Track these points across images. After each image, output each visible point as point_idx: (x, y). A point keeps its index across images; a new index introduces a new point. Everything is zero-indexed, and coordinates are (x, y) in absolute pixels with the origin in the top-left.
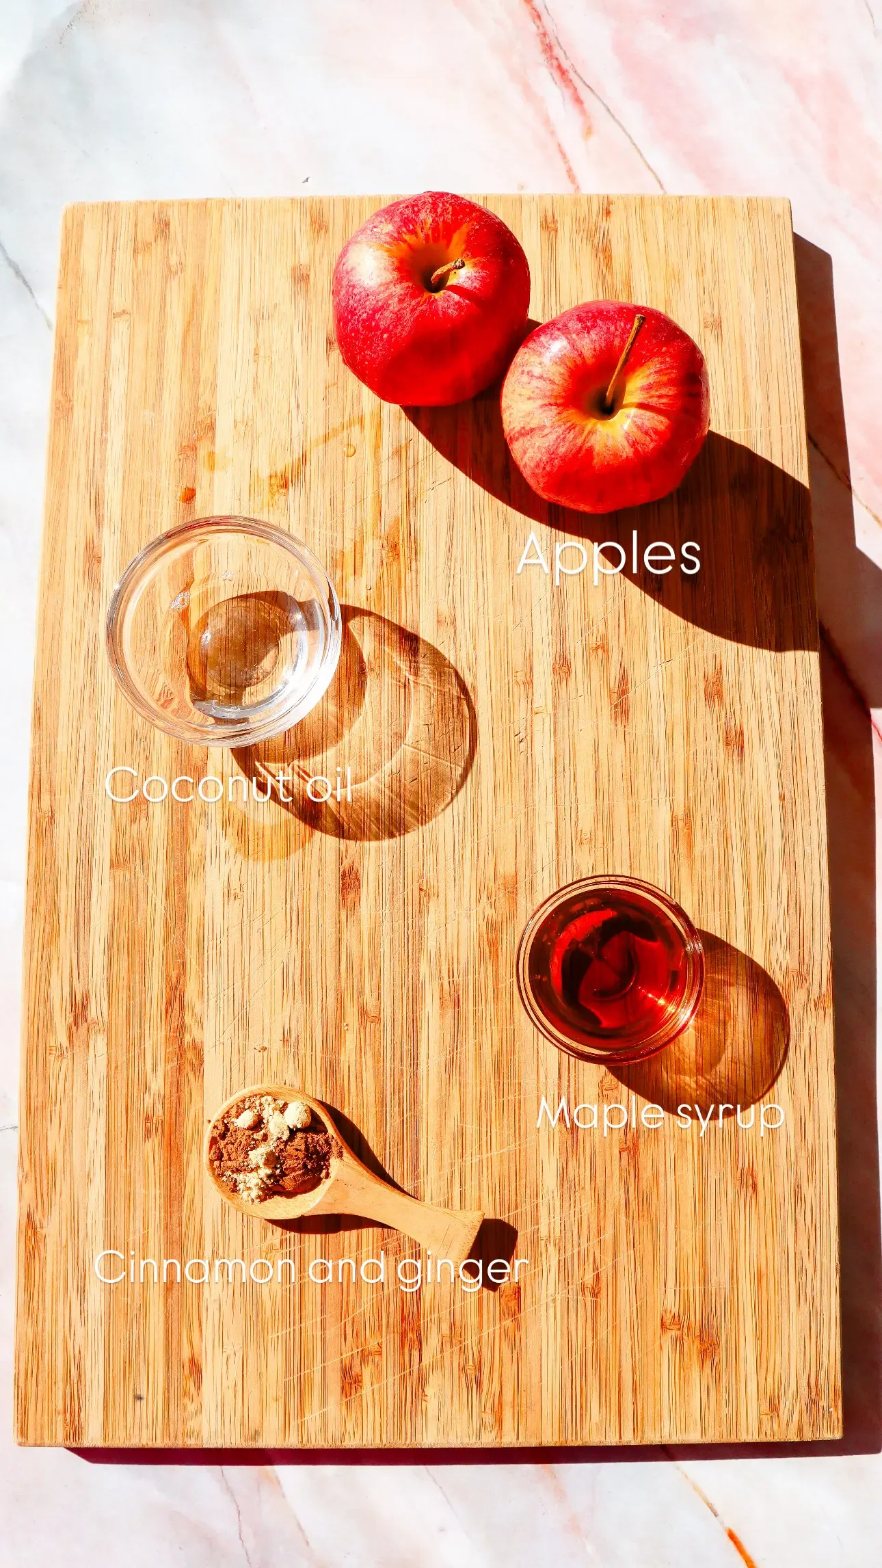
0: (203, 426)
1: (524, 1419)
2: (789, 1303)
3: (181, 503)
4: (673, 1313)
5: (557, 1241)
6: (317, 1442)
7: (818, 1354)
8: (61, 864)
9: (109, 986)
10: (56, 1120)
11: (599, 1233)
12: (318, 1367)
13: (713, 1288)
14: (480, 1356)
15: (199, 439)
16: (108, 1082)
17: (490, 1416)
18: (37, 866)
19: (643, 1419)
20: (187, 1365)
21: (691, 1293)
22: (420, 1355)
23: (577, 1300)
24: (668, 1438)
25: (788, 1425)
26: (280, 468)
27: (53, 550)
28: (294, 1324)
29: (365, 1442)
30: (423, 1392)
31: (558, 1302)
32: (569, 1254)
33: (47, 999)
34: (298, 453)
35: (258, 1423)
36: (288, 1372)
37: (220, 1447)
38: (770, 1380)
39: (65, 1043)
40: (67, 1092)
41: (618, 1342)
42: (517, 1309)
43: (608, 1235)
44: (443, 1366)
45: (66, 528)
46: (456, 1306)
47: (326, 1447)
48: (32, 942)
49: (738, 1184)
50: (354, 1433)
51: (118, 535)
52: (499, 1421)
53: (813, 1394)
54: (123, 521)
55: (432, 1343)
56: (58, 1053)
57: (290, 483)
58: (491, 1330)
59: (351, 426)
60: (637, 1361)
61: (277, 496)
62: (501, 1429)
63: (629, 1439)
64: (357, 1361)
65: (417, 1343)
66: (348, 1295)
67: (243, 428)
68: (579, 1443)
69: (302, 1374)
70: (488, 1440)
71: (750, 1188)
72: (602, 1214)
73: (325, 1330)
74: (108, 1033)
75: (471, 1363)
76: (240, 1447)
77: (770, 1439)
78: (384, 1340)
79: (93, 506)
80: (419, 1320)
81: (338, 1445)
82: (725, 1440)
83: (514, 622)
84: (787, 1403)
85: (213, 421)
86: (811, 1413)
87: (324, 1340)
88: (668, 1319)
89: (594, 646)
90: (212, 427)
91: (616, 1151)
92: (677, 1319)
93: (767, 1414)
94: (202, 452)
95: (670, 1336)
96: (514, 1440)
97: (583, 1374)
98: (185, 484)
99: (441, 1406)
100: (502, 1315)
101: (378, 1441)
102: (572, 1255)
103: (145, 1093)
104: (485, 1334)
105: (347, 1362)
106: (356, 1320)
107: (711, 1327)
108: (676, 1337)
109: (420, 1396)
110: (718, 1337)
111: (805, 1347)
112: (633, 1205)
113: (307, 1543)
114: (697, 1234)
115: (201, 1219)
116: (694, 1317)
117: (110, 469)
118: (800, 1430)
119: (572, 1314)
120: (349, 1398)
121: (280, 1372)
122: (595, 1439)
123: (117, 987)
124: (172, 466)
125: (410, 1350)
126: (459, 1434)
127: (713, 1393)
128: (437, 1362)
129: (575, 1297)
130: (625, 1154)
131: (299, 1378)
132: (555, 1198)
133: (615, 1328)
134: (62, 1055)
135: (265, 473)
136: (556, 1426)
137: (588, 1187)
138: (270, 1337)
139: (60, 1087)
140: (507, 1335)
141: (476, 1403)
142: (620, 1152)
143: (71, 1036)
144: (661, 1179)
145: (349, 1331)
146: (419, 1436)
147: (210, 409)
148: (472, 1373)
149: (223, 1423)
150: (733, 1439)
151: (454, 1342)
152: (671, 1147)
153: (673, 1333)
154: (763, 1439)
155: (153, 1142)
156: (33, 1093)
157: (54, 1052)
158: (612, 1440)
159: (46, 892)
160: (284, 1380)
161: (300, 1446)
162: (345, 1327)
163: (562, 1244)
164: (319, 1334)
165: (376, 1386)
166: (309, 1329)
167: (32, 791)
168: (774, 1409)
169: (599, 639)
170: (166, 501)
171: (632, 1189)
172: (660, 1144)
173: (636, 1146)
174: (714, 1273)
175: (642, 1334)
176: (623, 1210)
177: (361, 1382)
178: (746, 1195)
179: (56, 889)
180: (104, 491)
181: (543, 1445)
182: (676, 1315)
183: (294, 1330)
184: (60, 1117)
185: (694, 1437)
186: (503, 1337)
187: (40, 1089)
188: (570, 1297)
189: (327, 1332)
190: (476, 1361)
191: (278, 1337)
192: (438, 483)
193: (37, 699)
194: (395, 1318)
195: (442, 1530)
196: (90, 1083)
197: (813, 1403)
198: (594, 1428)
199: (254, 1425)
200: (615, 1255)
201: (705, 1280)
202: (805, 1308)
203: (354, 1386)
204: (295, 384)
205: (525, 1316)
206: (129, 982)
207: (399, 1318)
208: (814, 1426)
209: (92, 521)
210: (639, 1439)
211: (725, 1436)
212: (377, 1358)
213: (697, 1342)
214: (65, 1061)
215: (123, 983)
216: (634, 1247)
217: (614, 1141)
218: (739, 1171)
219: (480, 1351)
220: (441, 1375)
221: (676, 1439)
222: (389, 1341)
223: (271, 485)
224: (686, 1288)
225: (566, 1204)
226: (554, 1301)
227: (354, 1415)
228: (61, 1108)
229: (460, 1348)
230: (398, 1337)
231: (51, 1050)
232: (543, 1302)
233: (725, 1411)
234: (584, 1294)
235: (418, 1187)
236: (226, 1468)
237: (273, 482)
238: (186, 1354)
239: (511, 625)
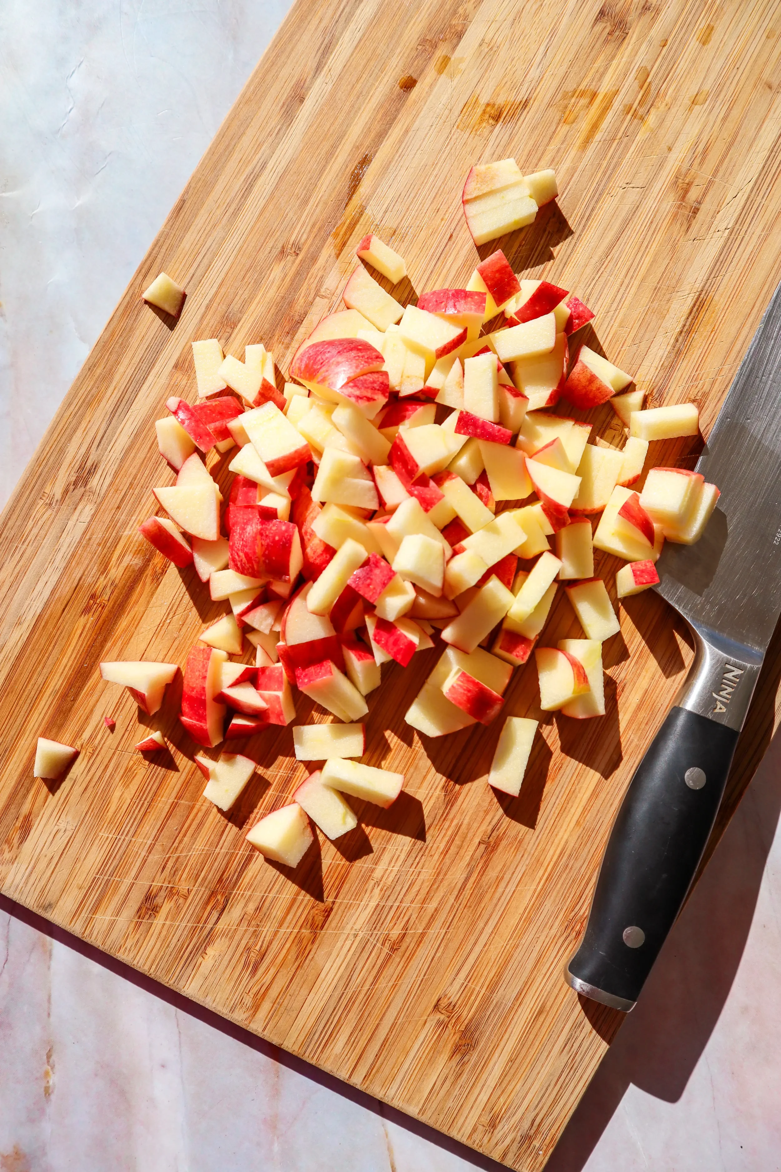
0: (453, 31)
1: (277, 1018)
2: (553, 1046)
3: (398, 88)
4: (450, 1000)
5: (385, 888)
6: (95, 940)
7: (555, 1102)
8: (134, 341)
9: (120, 467)
10: (17, 557)
11: (424, 901)
12: (127, 881)
13: (496, 997)
14: (268, 947)
15: (444, 40)
16: (76, 547)
17: (251, 999)
18: (112, 335)
19: (377, 1071)
20: (21, 819)
21: (475, 993)
22: (219, 919)
23: (375, 945)
24: (390, 1100)
25: (496, 1144)
26: (500, 101)
27: (268, 71)
28: (126, 835)
29: (135, 962)
30: (205, 949)
31: (358, 939)
32: (389, 903)
33: (62, 451)
34: (522, 96)
35: (55, 897)
36: (101, 871)
37: (14, 900)
38: (502, 1100)
39: (58, 496)
40: (38, 538)
41: (390, 999)
42: (320, 925)
43: (432, 906)
44: (232, 938)
45: (288, 57)
46: (270, 895)
47: (101, 948)
48: (75, 396)
49: (566, 924)
50: (130, 950)
51: (330, 86)
52: (256, 1007)
53: (532, 1131)
54: (340, 77)
55: (234, 913)
56: (48, 501)
57: (502, 119)
58: (289, 930)
59: (581, 96)
60: (398, 1023)
61: (484, 124)
62: (254, 1014)
63: (357, 1081)
64: (163, 894)
65: (221, 906)
66: (184, 836)
67: (486, 50)
68: (313, 1062)
69: (112, 879)
70: (238, 1017)
71: (574, 934)
72: (435, 887)
73: (150, 853)
74: (98, 506)
75: (258, 948)
76: (31, 909)
77: (475, 1147)
78: (195, 889)
79: (321, 51)
80: (233, 889)
81: (112, 953)
82: (437, 1127)
83: (633, 340)
84: (506, 1127)
85: (464, 30)
86: (522, 1145)
87: (145, 861)
88: (444, 1003)
89: (693, 397)
90: (460, 36)
91: (477, 841)
92: (451, 1007)
93: (483, 1126)
94: (440, 53)
95: (437, 1017)
96: (260, 1030)
97: (348, 1009)
98: (412, 72)
99: (214, 968)
100: (305, 924)
101: (146, 968)
102: (392, 906)
103: (102, 573)
104: (282, 930)
105: (155, 891)
106: (179, 860)
107: (476, 1030)
108: (443, 1021)
109: (200, 952)
110: (477, 1042)
111: (547, 1089)
112: (467, 892)
113: (49, 1015)
114: (508, 947)
115: (95, 706)
116: (467, 1014)
117: (352, 26)
118: (505, 1155)
119: (365, 955)
120: (140, 920)
121: (94, 867)
122: (327, 1066)
123: (126, 471)
124: (408, 52)
125: (213, 908)
126: (217, 1000)
127: (448, 1084)
128: (229, 931)
129: (375, 942)
130: (483, 847)
131: (108, 881)
132: (403, 851)
133: (394, 986)
134: (50, 504)
135: (484, 100)
136: (301, 1038)
137: (436, 857)
138: (101, 834)
139: (35, 531)
140: (301, 941)
141: (244, 982)
142: (480, 843)
143: (66, 492)
144: (503, 885)
145: (170, 864)
146: (182, 983)
147: (466, 18)
148: (254, 956)
149: (26, 882)
150: (444, 1130)
151: (253, 923)
152: (526, 861)
153: (442, 1017)
154: (469, 1143)
155: (88, 620)
156: (10, 524)
157: (44, 498)
158: (342, 1075)
159: (108, 360)
160: (94, 875)
161: (80, 936)
162: (167, 861)
163: (388, 893)
164: (143, 853)
165: (168, 923)
166: (137, 845)
167: (142, 268)
168: (493, 1125)
169: (700, 394)
170: (385, 80)
171: (472, 880)
172: (518, 853)
173: (497, 845)
174: (504, 986)
175: (415, 1004)
176: (456, 892)
177: (157, 912)
178: (567, 938)
179: (117, 362)
180: (337, 43)
181: (282, 1047)
182: (453, 1004)
183: (124, 840)
184: (21, 556)
185: (412, 1111)
186: (296, 941)
187: (18, 523)
188: (371, 940)
189: (151, 856)
190: (263, 948)
191: (107, 838)
192: (631, 185)
193: (186, 192)
194: (213, 876)
195: (163, 1066)
196: (62, 540)
197: (527, 1139)
198: (332, 1057)
199: (51, 898)
200: (428, 926)
201: (493, 987)
202: (564, 1058)
203: (150, 912)
204: (553, 33)
205: (324, 935)
206: (138, 471)
207: (218, 877)
208: (518, 1158)
209: (312, 64)
210: (365, 1086)
211: (438, 1124)
212: (181, 901)
213: (457, 1036)
214: (49, 512)
215: (133, 471)
216: (448, 929)
217: (480, 830)
218: (573, 913)
219: (270, 943)
220: (227, 943)
221: (397, 1103)
222: (199, 893)
223: (484, 112)
224: (473, 986)
225: (410, 861)
226: (356, 936)
227: (137, 936)
228: (26, 549)
229: (255, 931)
230: (208, 893)
231: (43, 496)
232: (346, 931)
233: (450, 1104)
234: (383, 944)
235: (291, 777)
236: (14, 919)
237: (488, 109)
238: (25, 809)
239: (629, 341)
